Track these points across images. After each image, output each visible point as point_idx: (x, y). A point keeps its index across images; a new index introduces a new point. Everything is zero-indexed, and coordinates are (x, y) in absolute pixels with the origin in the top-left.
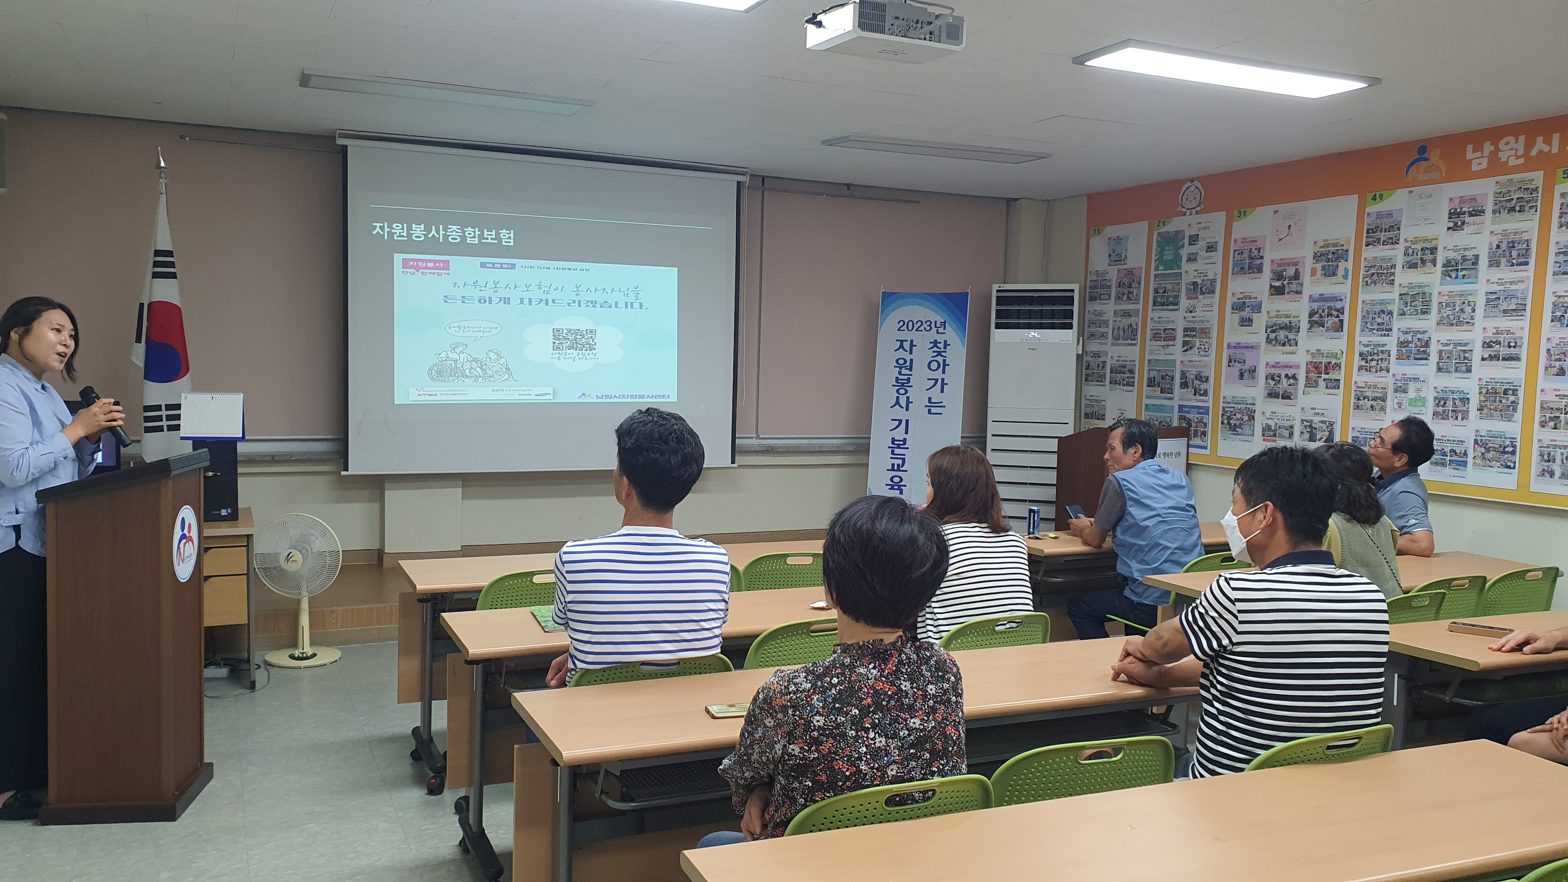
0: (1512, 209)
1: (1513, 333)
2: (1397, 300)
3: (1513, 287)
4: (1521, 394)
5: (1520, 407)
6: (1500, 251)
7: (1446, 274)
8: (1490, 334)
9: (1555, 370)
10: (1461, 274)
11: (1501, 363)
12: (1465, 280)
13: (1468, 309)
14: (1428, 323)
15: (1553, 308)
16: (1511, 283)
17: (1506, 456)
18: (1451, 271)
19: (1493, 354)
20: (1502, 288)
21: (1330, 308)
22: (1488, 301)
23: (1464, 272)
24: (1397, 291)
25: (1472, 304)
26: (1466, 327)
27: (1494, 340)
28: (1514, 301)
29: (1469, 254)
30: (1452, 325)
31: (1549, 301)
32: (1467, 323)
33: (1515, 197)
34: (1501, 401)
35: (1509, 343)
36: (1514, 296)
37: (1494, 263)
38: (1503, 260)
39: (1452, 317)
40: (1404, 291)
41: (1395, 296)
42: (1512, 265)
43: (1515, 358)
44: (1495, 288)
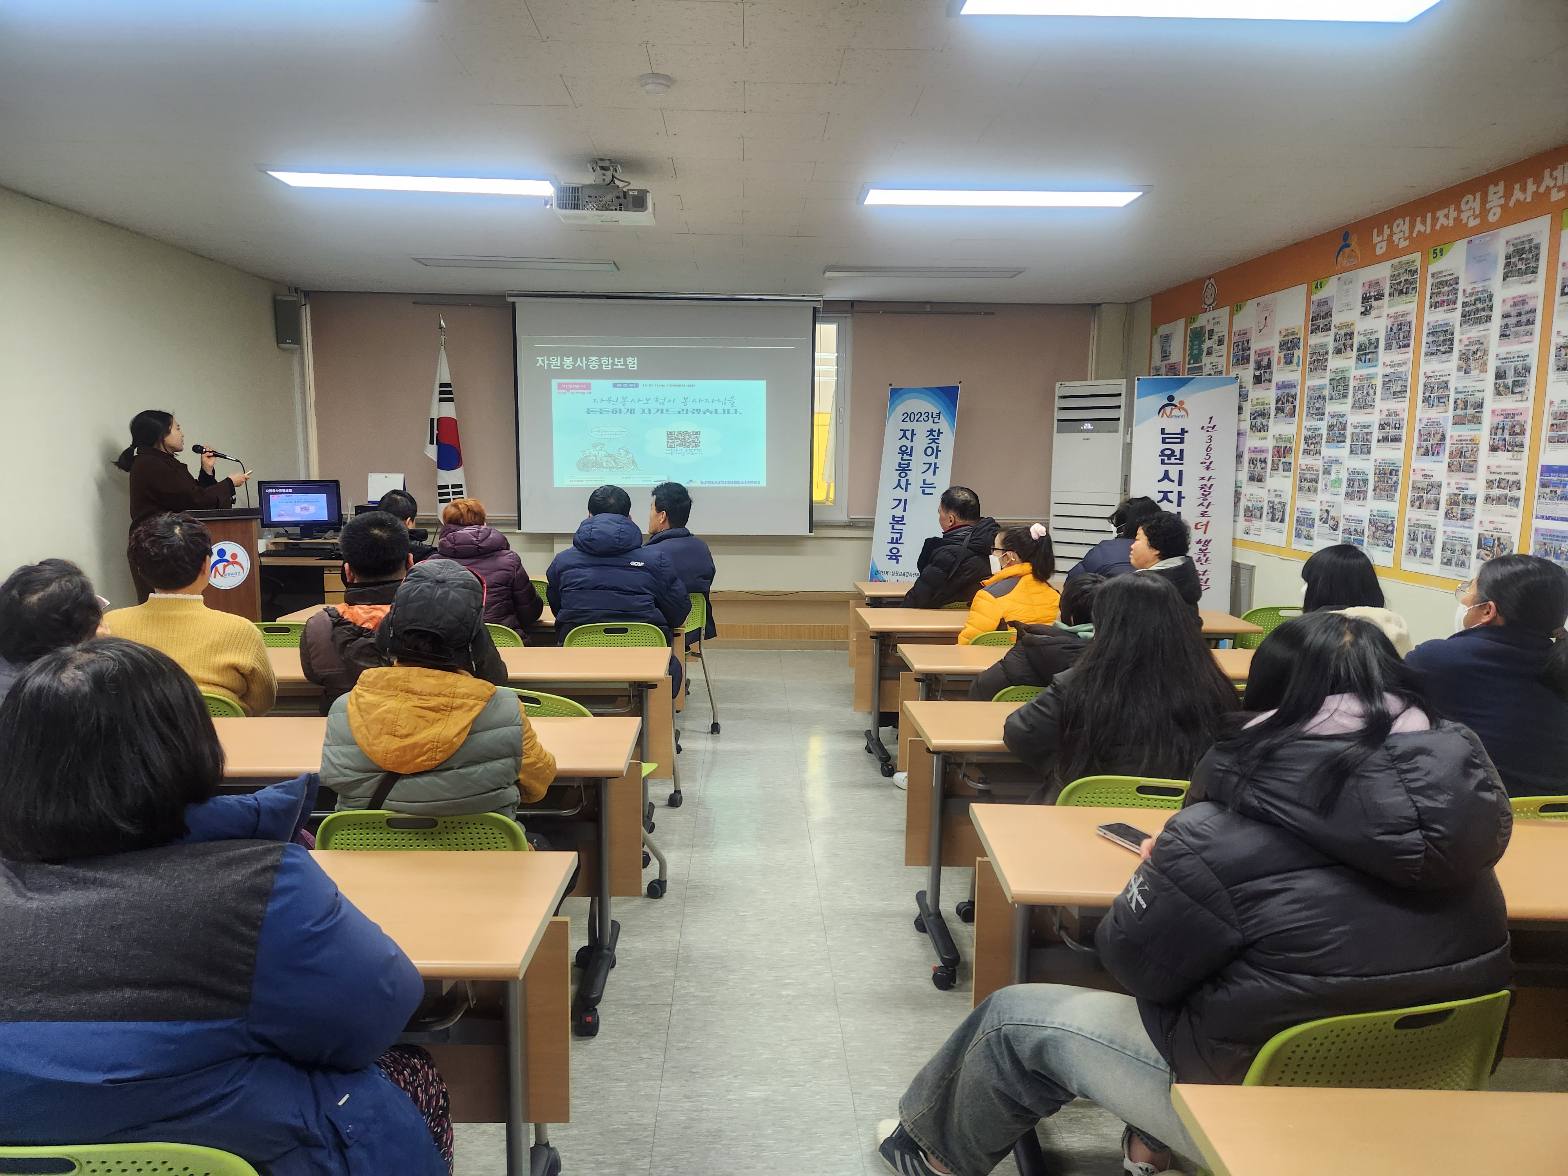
0: (1401, 292)
1: (1398, 415)
2: (1328, 385)
3: (1400, 369)
4: (1400, 473)
5: (1399, 486)
6: (1392, 333)
7: (1359, 359)
8: (1384, 416)
9: (1422, 450)
10: (1368, 357)
11: (1390, 444)
12: (1370, 364)
13: (1371, 392)
14: (1344, 407)
15: (1425, 390)
16: (1399, 365)
17: (1388, 534)
18: (1362, 355)
19: (1385, 435)
20: (1392, 370)
21: (1288, 395)
22: (1384, 383)
23: (1370, 356)
24: (1328, 375)
25: (1374, 386)
26: (1369, 410)
27: (1386, 422)
28: (1400, 383)
29: (1373, 337)
30: (1361, 408)
31: (1422, 380)
32: (1371, 405)
33: (1403, 279)
34: (1387, 482)
35: (1395, 424)
36: (1400, 378)
37: (1388, 347)
38: (1394, 342)
39: (1361, 400)
40: (1333, 376)
41: (1326, 381)
42: (1399, 348)
43: (1397, 439)
44: (1389, 370)
